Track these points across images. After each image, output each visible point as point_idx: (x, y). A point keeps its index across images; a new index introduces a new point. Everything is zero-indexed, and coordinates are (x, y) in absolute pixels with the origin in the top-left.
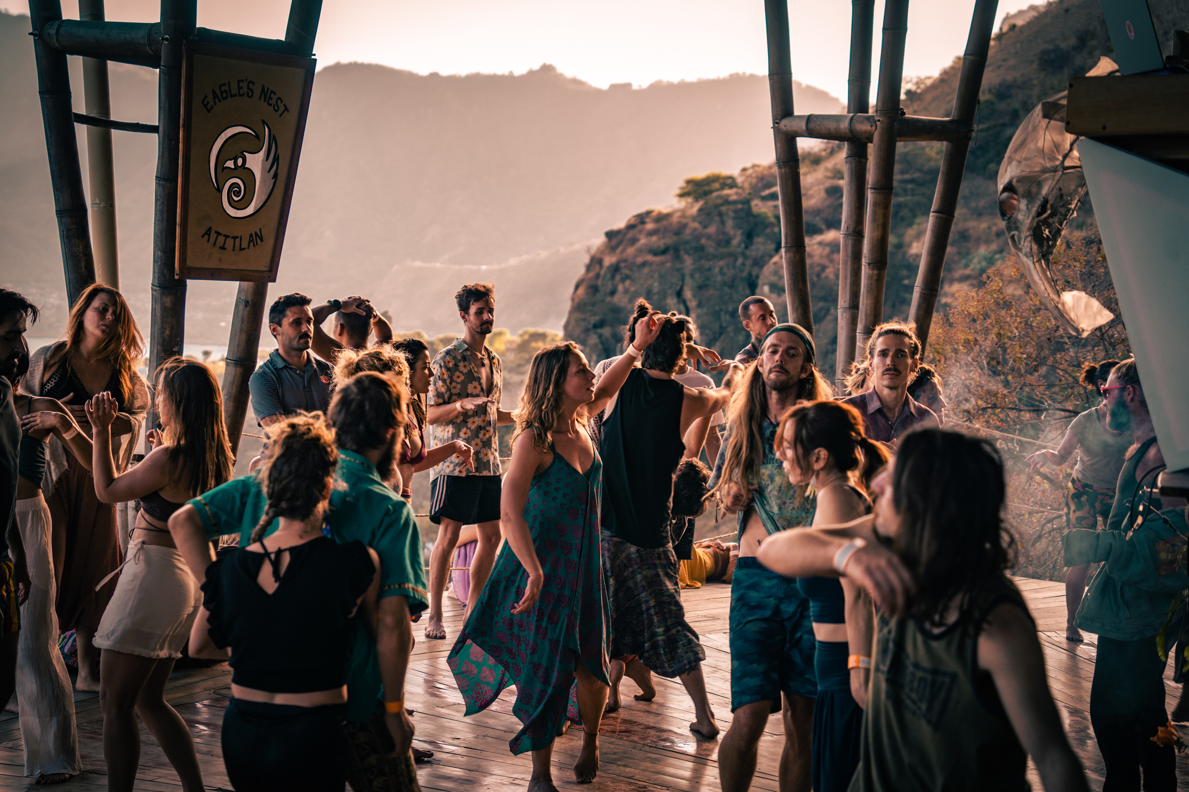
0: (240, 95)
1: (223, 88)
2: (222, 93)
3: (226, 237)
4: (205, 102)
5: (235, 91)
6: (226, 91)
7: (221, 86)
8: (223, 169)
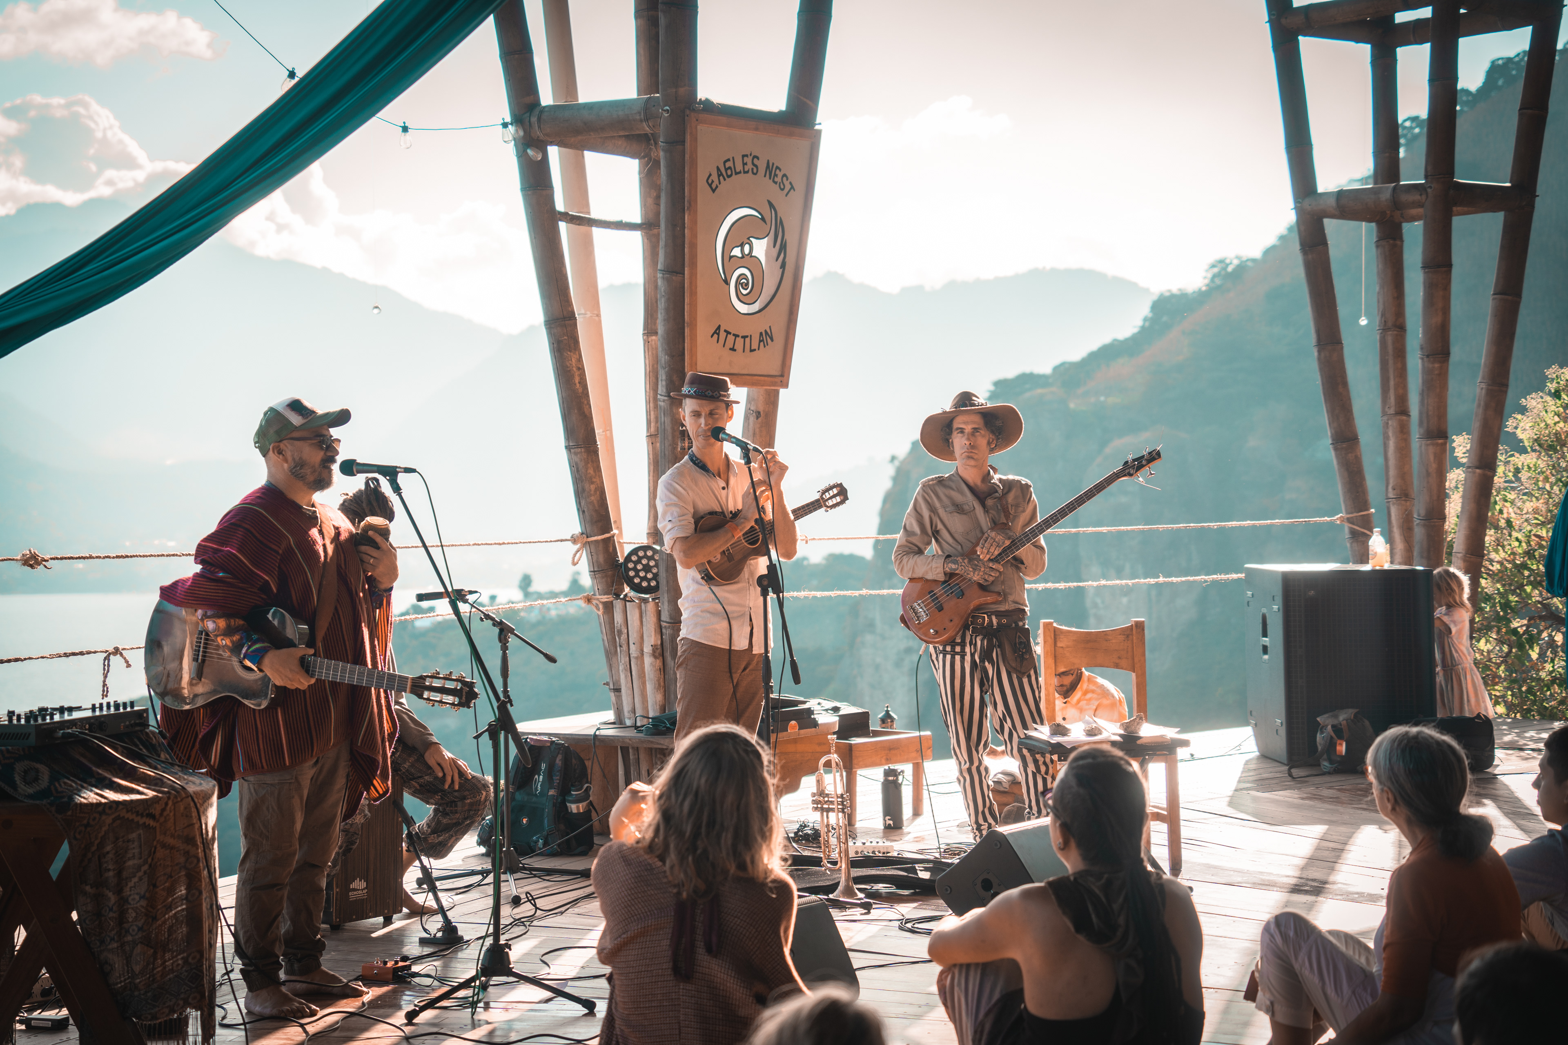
0: (745, 172)
1: (728, 164)
2: (726, 170)
3: (736, 336)
4: (710, 181)
5: (739, 167)
6: (730, 168)
7: (725, 162)
8: (731, 257)
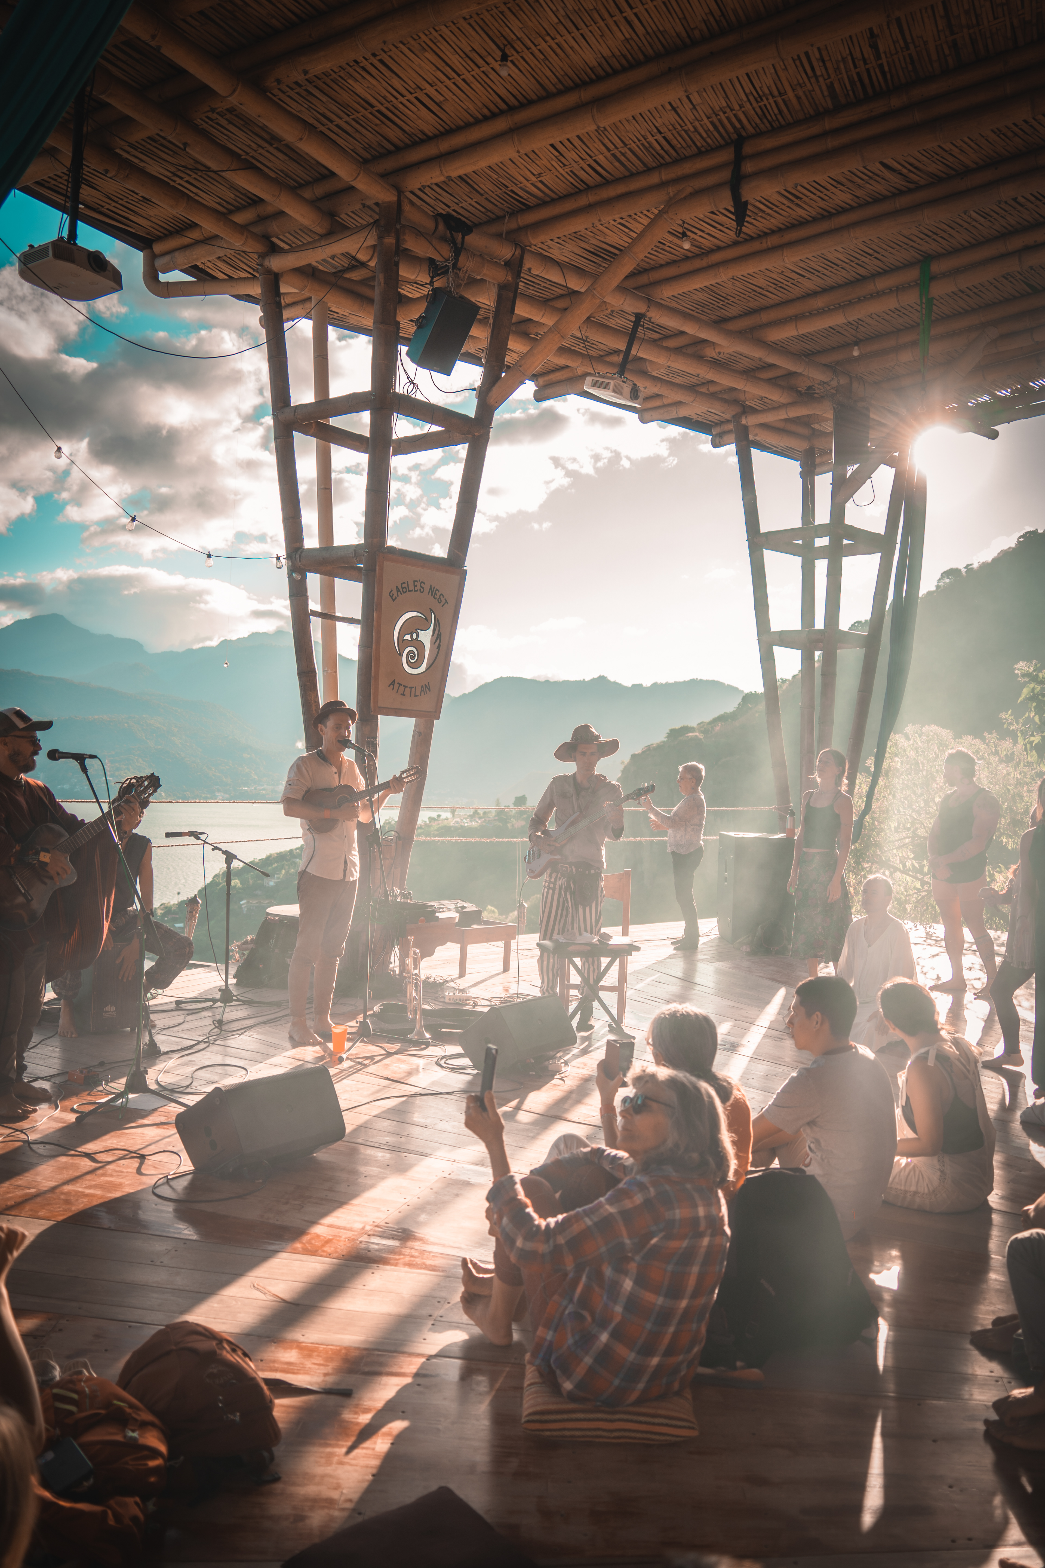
0: (415, 591)
1: (403, 586)
2: (403, 588)
3: (405, 687)
4: (392, 594)
5: (411, 588)
6: (405, 588)
7: (402, 584)
8: (404, 640)
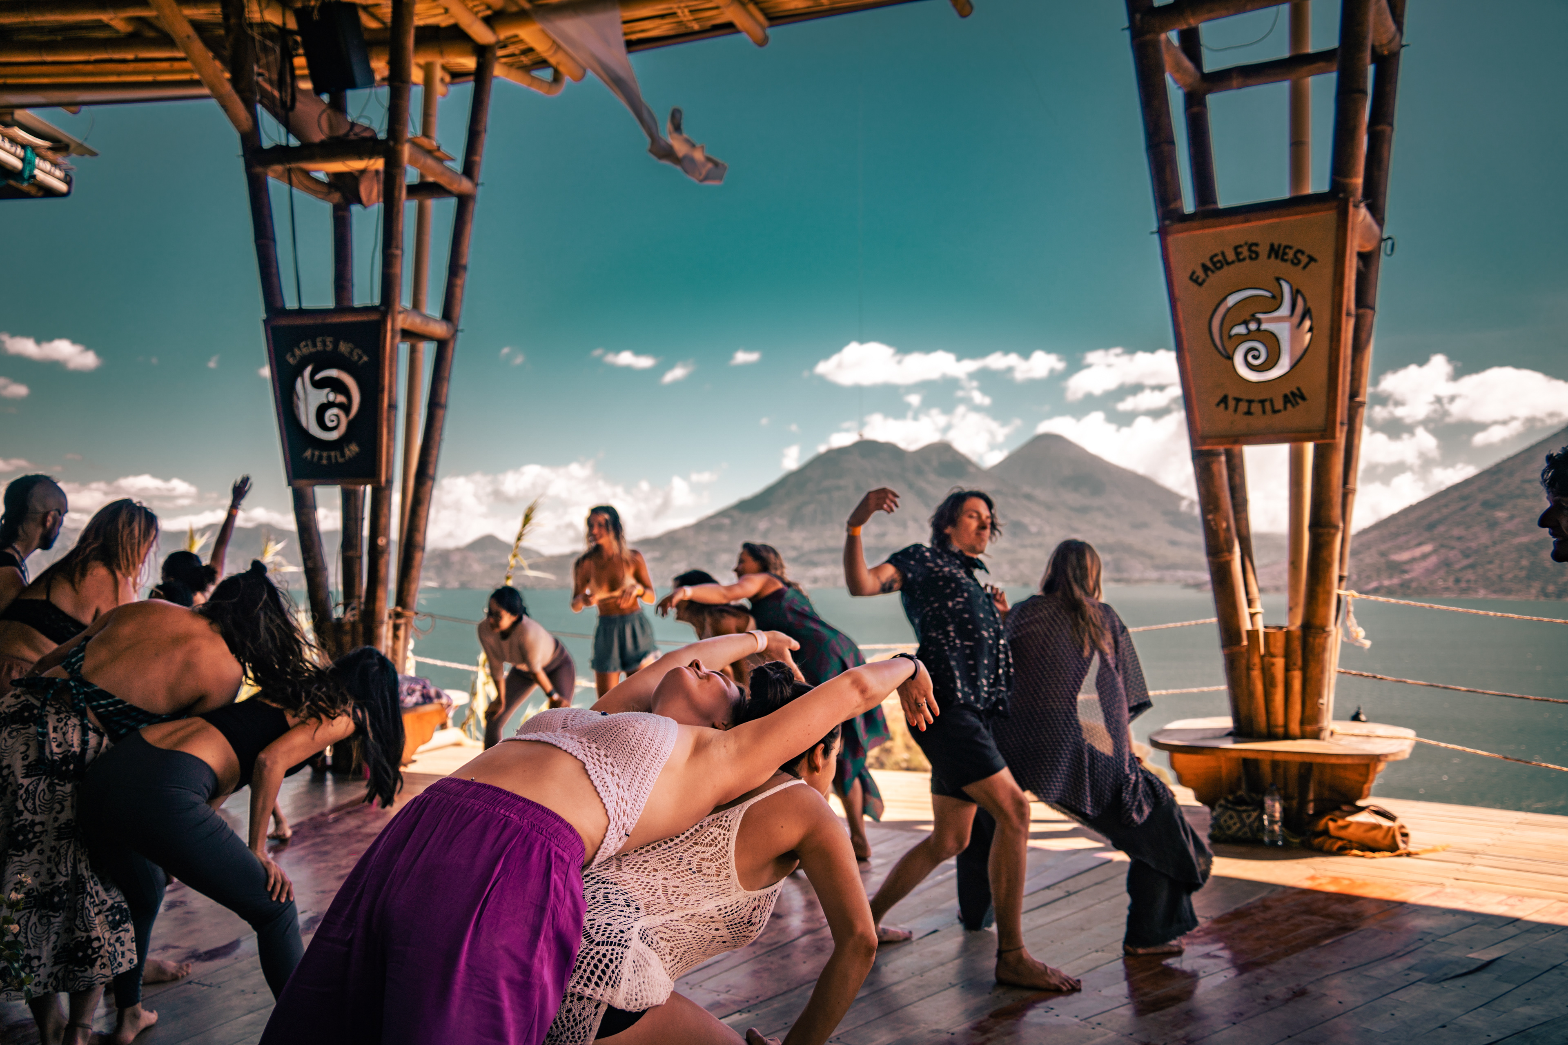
0: (1240, 260)
1: (1215, 259)
2: (1214, 264)
3: (1250, 402)
4: (1194, 277)
5: (1231, 256)
6: (1219, 261)
7: (1211, 259)
8: (1230, 337)
